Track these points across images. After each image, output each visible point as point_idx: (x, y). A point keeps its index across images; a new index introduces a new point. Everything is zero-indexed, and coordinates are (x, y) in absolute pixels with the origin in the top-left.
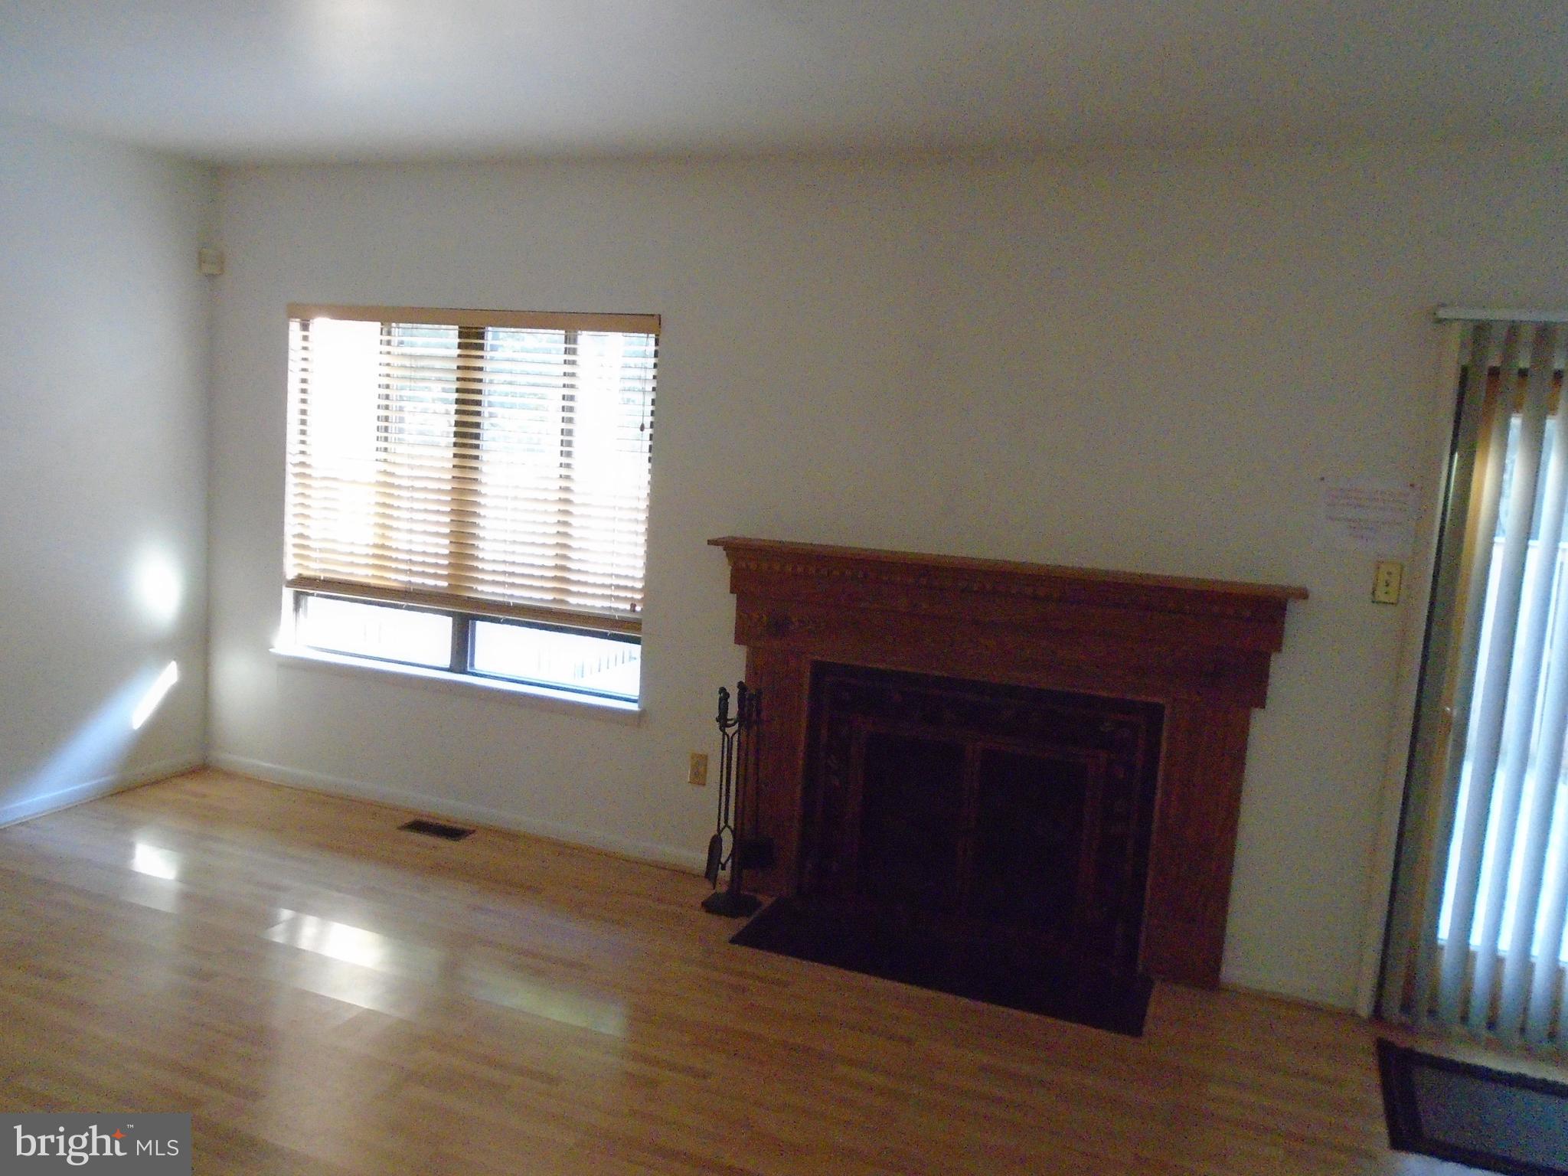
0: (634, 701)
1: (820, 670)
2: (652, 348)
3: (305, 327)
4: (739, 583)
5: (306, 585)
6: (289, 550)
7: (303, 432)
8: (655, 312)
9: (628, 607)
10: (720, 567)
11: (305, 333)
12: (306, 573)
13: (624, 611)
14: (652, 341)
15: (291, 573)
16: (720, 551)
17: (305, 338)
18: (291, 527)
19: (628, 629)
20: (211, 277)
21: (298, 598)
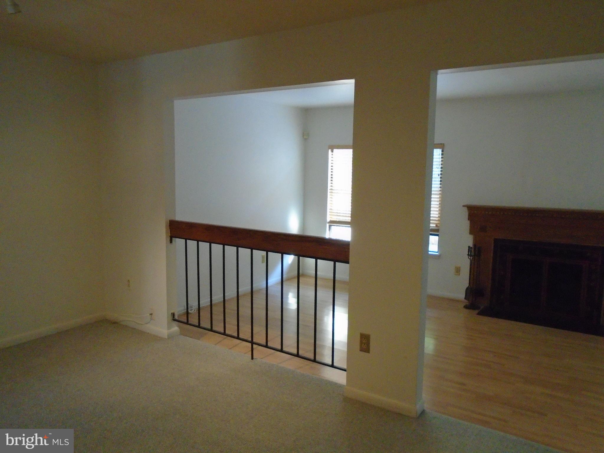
0: (437, 252)
1: (496, 240)
2: (441, 153)
3: (332, 151)
4: (471, 217)
5: (332, 222)
6: (328, 213)
7: (332, 180)
8: (443, 143)
9: (435, 225)
10: (465, 213)
11: (332, 153)
12: (332, 220)
13: (434, 227)
14: (441, 151)
15: (328, 220)
16: (466, 208)
17: (332, 154)
18: (329, 207)
19: (434, 232)
20: (306, 139)
21: (330, 226)
